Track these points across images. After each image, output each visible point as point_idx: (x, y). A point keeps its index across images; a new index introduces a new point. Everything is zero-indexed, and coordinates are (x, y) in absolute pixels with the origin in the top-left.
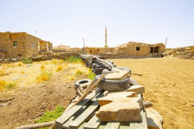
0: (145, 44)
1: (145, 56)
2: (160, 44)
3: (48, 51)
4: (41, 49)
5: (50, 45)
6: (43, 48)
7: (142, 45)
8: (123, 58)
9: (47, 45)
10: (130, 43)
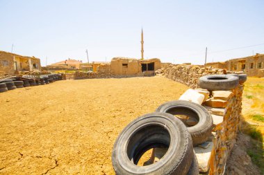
0: (134, 60)
1: (135, 75)
2: (154, 59)
3: (31, 70)
4: (21, 67)
5: (36, 62)
6: (24, 65)
7: (130, 61)
8: (105, 78)
9: (30, 61)
10: (114, 59)
